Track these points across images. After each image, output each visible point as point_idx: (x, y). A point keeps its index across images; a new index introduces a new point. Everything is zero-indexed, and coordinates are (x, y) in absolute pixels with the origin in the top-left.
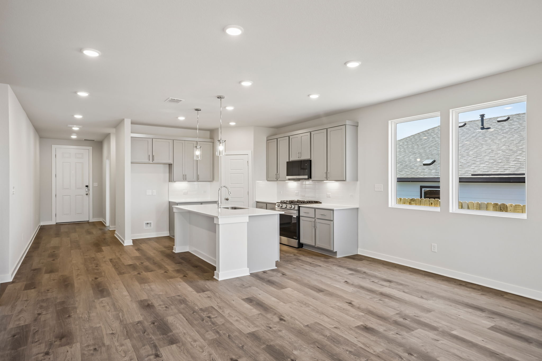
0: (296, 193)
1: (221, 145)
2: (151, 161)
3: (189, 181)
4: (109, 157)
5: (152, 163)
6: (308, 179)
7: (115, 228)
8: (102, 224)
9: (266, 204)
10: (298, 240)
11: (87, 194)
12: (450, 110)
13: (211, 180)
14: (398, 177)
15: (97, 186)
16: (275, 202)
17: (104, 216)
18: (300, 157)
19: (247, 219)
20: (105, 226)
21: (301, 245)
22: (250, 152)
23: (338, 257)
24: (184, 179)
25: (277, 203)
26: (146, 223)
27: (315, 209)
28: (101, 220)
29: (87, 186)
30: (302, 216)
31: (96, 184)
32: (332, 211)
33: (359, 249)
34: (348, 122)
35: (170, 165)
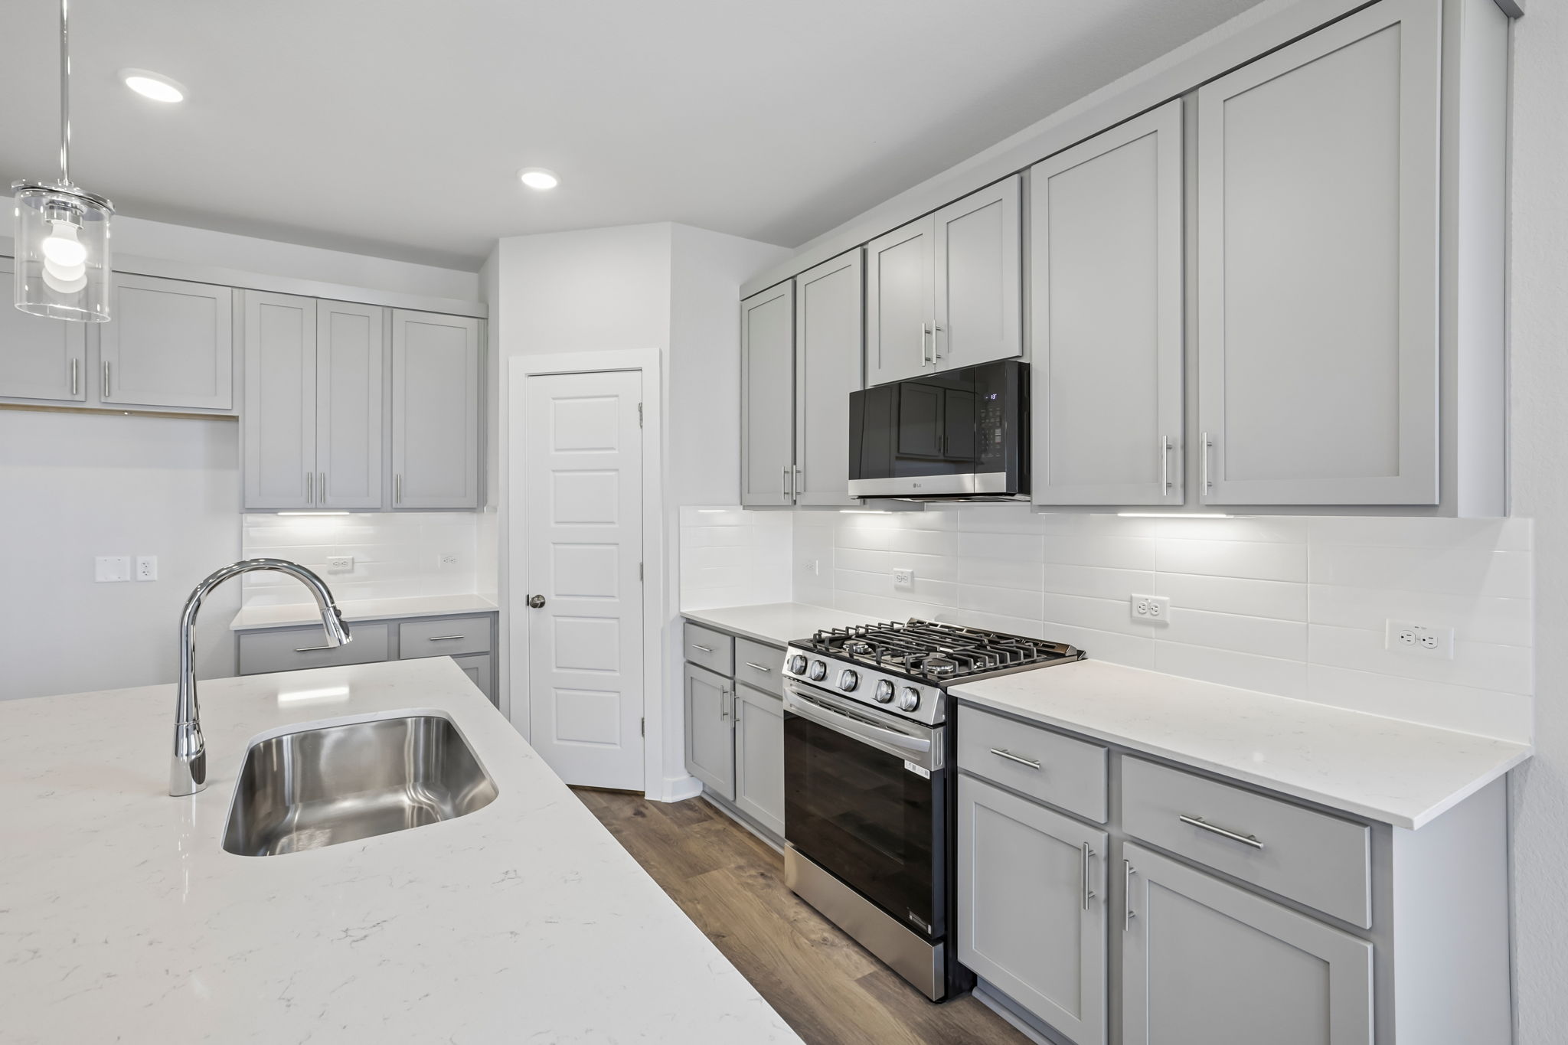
0: (901, 578)
6: (1009, 493)
9: (728, 641)
13: (469, 501)
16: (783, 639)
18: (938, 357)
22: (651, 356)
25: (790, 644)
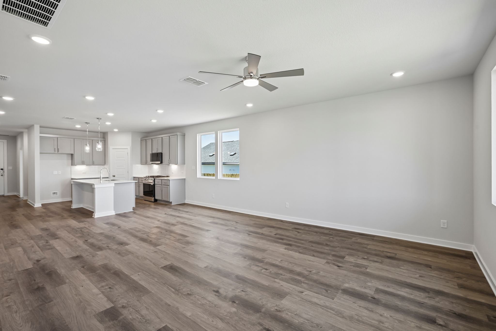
1: (99, 145)
2: (56, 152)
3: (87, 165)
4: (22, 148)
5: (57, 153)
6: (160, 163)
7: (28, 198)
8: (17, 197)
9: (138, 179)
10: (154, 198)
11: (2, 175)
12: (218, 131)
13: (104, 164)
14: (202, 162)
15: (11, 169)
16: (143, 177)
17: (18, 190)
18: (157, 151)
19: (113, 185)
20: (19, 198)
21: (156, 201)
22: (129, 147)
23: (172, 205)
24: (83, 163)
26: (53, 193)
27: (162, 180)
28: (15, 194)
29: (2, 169)
30: (156, 184)
31: (11, 168)
32: (169, 181)
33: (186, 200)
34: (178, 134)
35: (72, 155)
